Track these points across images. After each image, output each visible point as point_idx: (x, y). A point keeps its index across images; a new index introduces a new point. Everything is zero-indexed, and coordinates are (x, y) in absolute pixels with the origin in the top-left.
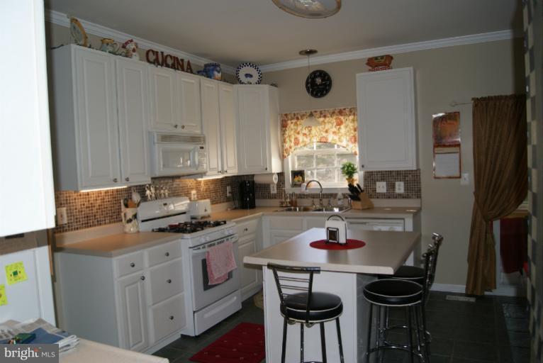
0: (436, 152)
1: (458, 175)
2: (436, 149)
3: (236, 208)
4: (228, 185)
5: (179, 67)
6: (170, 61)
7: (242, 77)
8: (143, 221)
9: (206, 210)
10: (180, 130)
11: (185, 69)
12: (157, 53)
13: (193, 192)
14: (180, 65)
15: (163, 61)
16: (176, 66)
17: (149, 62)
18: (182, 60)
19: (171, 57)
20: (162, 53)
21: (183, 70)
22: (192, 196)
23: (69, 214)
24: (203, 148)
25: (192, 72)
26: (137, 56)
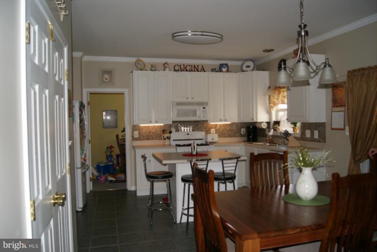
0: (333, 110)
1: (343, 127)
2: (333, 108)
3: (244, 141)
4: (243, 127)
5: (195, 70)
6: (188, 68)
7: (244, 68)
8: (174, 140)
9: (213, 139)
10: (190, 100)
11: (199, 70)
12: (180, 66)
13: (212, 130)
14: (196, 69)
15: (184, 69)
16: (193, 70)
17: (175, 70)
18: (198, 66)
19: (190, 66)
20: (184, 65)
21: (198, 71)
22: (212, 132)
23: (139, 134)
24: (205, 108)
25: (204, 71)
26: (167, 69)
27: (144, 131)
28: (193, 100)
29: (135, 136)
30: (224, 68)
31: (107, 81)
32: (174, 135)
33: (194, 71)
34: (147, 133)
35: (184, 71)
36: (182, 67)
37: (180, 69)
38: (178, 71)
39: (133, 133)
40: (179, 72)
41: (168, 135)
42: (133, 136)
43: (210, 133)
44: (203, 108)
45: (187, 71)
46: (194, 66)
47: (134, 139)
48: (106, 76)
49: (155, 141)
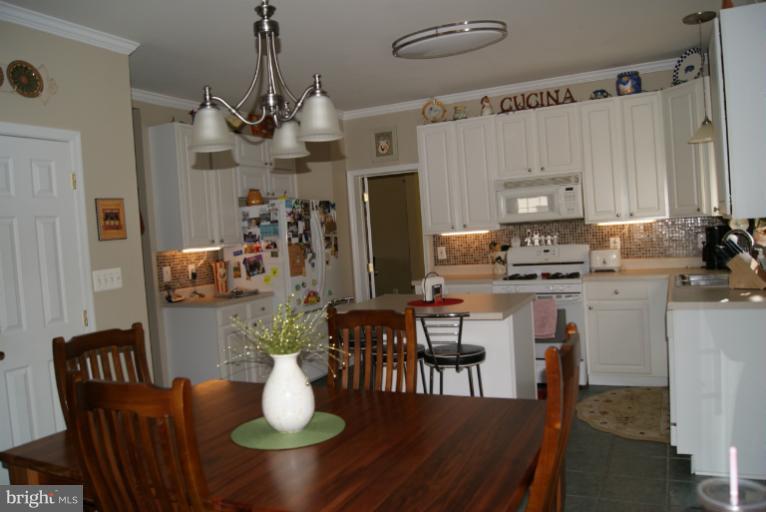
5: (551, 102)
6: (532, 101)
7: (682, 75)
8: (515, 265)
9: (604, 262)
10: (536, 173)
11: (561, 100)
12: (515, 98)
13: (612, 239)
14: (553, 99)
15: (524, 103)
16: (545, 103)
17: (504, 111)
18: (557, 92)
19: (536, 95)
20: (523, 95)
21: (557, 102)
22: (612, 245)
23: (448, 251)
24: (571, 189)
25: (573, 101)
26: (487, 111)
27: (456, 247)
28: (543, 174)
29: (440, 257)
30: (624, 84)
31: (385, 152)
32: (515, 254)
33: (549, 105)
34: (464, 251)
35: (523, 108)
36: (519, 100)
37: (514, 108)
38: (510, 110)
39: (435, 251)
40: (511, 113)
41: (501, 254)
42: (436, 257)
43: (608, 247)
44: (568, 189)
45: (530, 107)
46: (549, 94)
47: (437, 262)
48: (383, 143)
49: (479, 266)
